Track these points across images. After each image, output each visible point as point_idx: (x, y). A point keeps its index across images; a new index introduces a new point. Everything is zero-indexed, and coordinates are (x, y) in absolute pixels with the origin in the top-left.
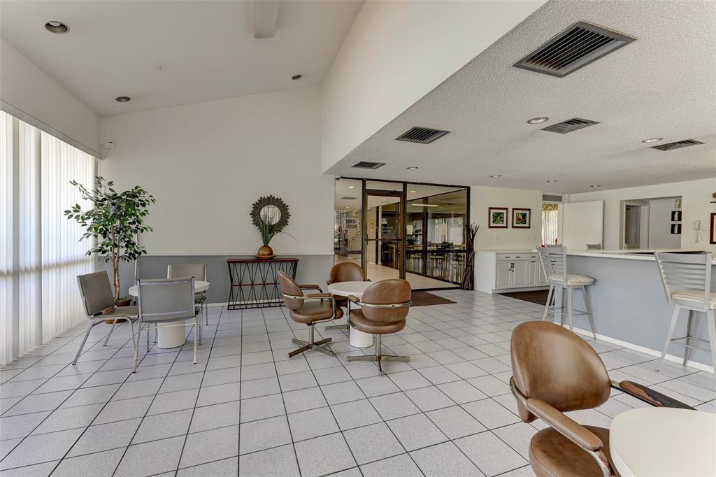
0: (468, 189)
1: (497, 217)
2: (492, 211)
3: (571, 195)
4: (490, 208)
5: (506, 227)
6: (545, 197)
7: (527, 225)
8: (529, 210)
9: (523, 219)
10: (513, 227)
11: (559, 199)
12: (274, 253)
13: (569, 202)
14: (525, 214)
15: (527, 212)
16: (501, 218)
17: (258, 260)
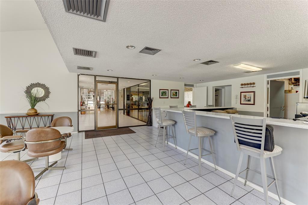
0: (150, 81)
1: (163, 94)
2: (161, 91)
3: (197, 84)
4: (160, 90)
5: (168, 98)
6: (185, 85)
7: (177, 97)
8: (178, 90)
9: (176, 94)
10: (171, 98)
11: (193, 86)
12: (38, 112)
13: (196, 87)
14: (177, 92)
15: (177, 91)
16: (165, 94)
17: (29, 116)
